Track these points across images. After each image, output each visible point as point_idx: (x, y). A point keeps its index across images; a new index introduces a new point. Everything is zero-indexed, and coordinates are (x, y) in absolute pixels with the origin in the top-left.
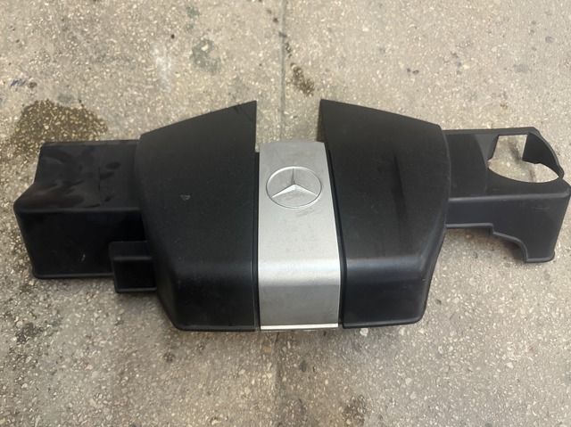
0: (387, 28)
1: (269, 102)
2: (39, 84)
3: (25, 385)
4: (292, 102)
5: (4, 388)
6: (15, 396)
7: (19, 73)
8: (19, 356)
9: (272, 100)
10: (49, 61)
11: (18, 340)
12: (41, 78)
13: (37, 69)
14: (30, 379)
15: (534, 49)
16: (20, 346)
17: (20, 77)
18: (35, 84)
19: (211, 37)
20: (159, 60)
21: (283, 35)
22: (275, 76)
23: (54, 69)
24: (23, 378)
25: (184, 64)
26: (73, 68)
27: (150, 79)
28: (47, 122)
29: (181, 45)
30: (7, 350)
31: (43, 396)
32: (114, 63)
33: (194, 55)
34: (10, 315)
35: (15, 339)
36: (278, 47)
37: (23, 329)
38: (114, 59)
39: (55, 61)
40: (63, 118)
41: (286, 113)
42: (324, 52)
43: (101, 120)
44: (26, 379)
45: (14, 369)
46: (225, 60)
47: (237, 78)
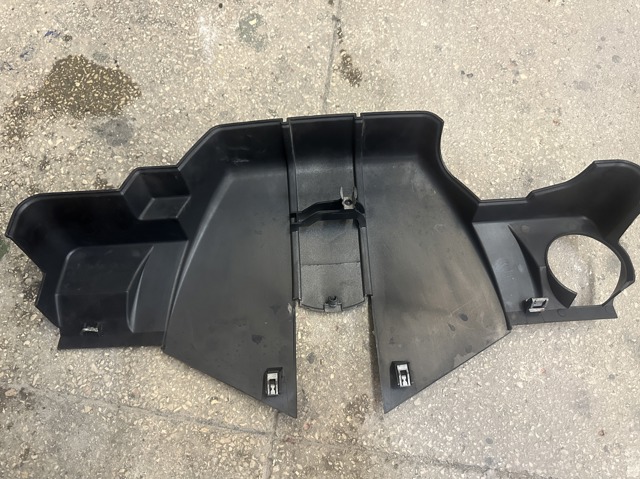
0: (447, 25)
1: (312, 87)
2: (74, 38)
3: (27, 343)
4: (336, 89)
5: (6, 342)
6: (16, 351)
7: (55, 24)
8: (25, 313)
9: (316, 85)
10: (88, 15)
11: (25, 297)
12: (77, 32)
13: (74, 22)
14: (33, 336)
15: (599, 67)
16: (26, 303)
17: (55, 28)
18: (71, 38)
19: (261, 11)
20: (203, 29)
21: (336, 19)
22: (323, 61)
23: (92, 24)
24: (26, 336)
25: (229, 36)
26: (111, 25)
27: (191, 48)
28: (79, 79)
29: (229, 16)
30: (13, 305)
31: (44, 355)
32: (156, 26)
33: (240, 28)
34: (19, 271)
35: (22, 295)
36: (330, 31)
37: (31, 286)
38: (156, 22)
39: (94, 16)
40: (96, 77)
41: (328, 101)
42: (377, 43)
43: (136, 84)
44: (29, 337)
45: (19, 325)
46: (272, 37)
47: (283, 58)
